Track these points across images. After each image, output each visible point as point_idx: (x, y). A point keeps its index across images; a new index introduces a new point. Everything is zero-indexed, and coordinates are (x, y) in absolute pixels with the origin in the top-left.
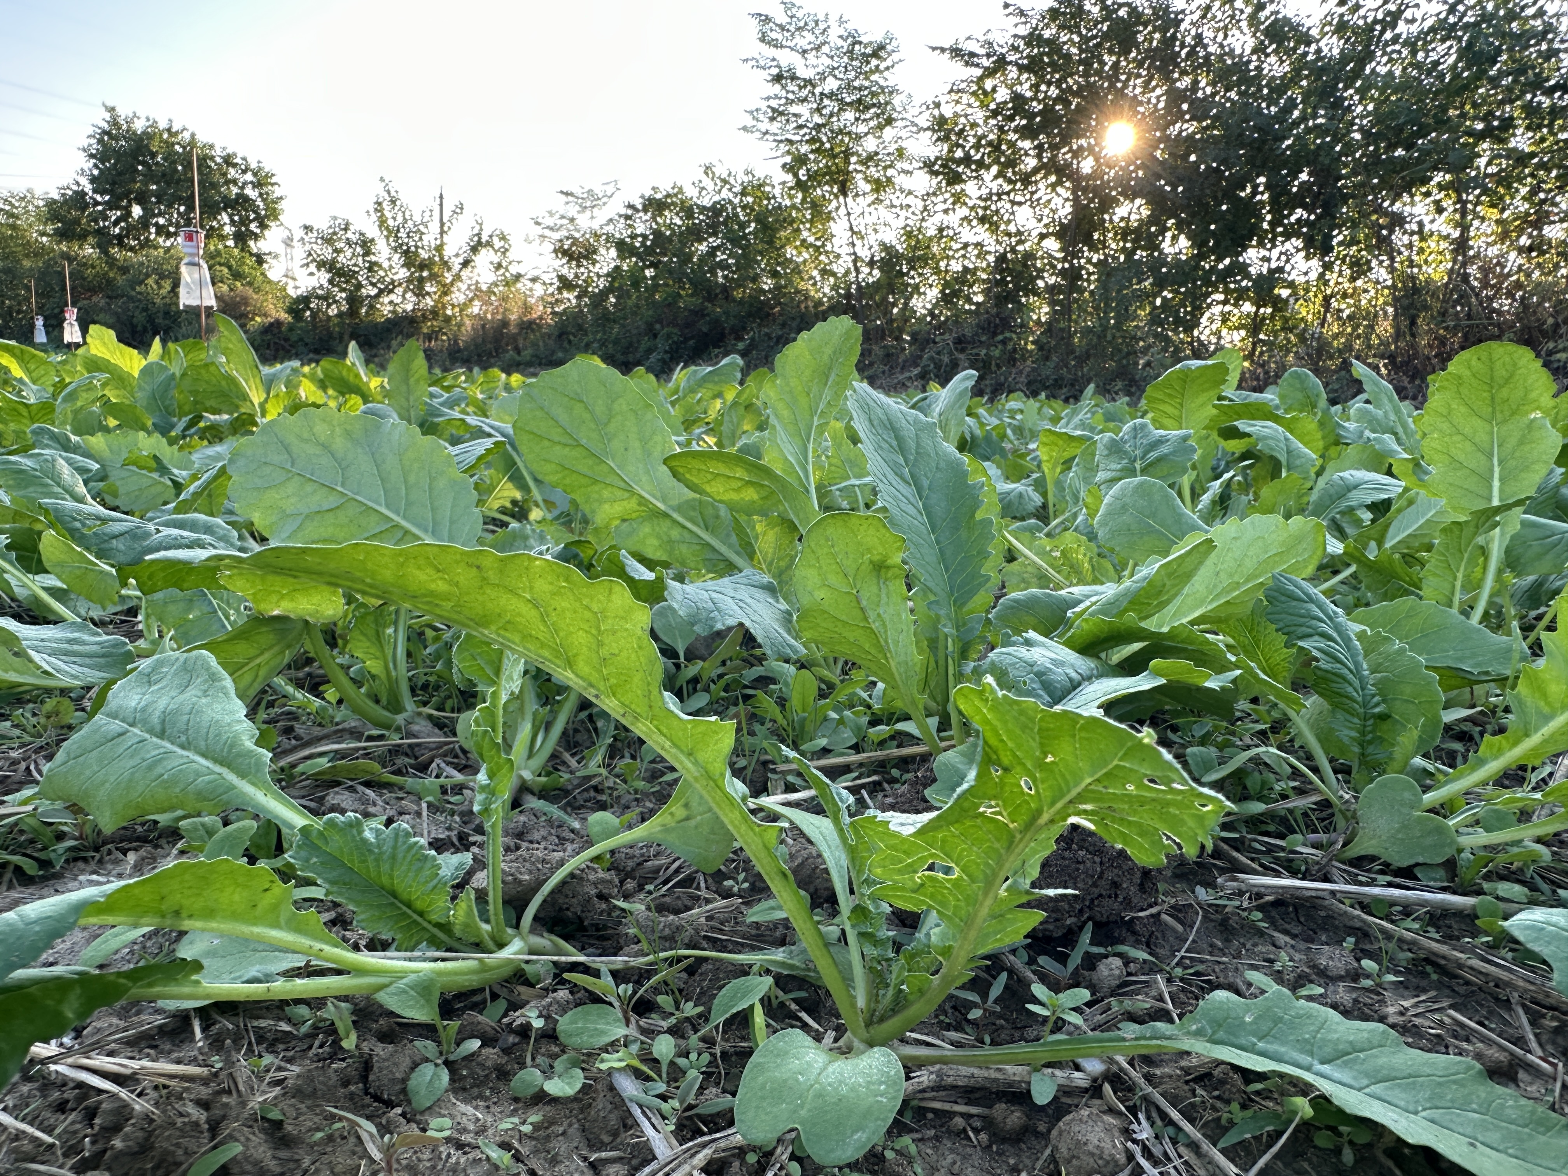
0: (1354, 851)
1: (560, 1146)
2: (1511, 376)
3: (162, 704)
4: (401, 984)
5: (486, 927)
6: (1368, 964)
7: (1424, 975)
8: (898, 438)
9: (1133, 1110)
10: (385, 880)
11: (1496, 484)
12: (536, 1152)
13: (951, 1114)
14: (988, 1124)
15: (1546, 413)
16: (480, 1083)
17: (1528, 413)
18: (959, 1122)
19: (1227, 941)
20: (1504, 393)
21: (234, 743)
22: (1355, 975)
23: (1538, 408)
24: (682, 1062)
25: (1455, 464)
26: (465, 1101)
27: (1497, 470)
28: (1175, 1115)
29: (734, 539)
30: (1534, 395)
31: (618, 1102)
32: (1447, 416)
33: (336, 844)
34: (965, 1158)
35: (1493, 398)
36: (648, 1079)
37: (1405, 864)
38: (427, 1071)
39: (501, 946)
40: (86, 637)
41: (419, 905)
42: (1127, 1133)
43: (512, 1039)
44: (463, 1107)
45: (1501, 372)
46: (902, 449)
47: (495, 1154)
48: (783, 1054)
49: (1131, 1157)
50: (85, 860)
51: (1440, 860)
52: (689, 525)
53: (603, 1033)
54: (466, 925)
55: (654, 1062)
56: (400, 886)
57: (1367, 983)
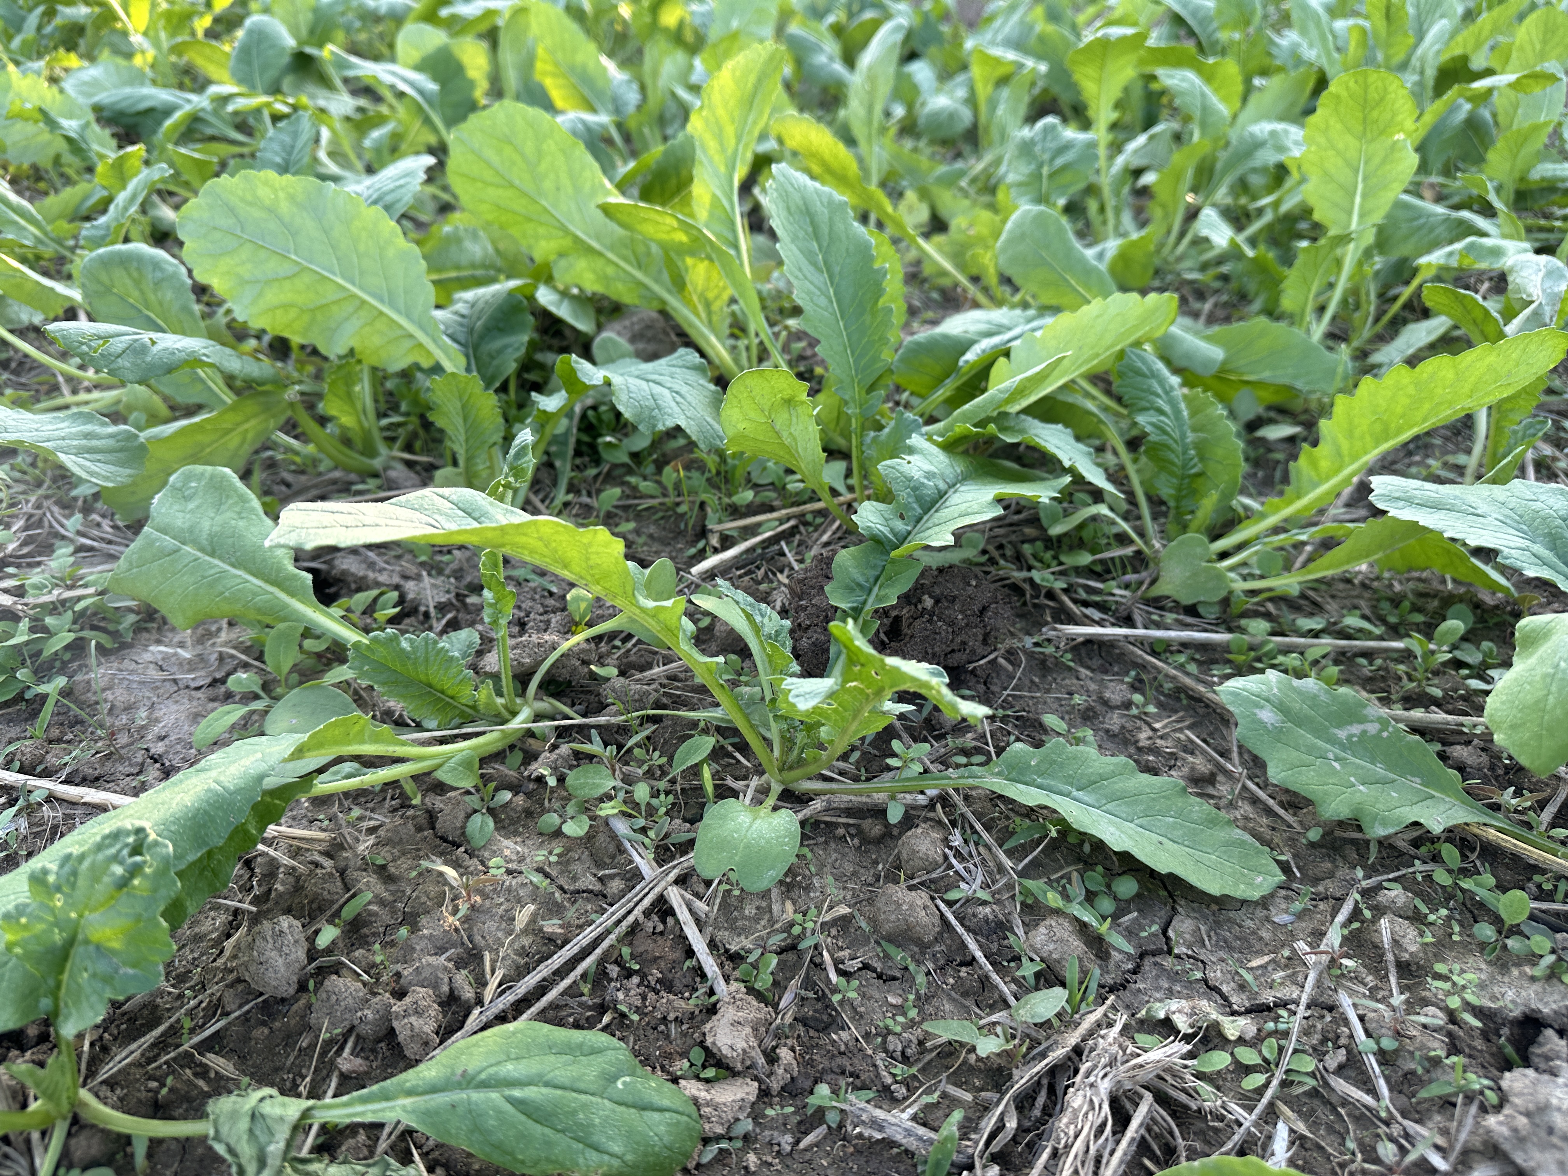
0: (1156, 591)
1: (577, 868)
2: (1382, 99)
3: (206, 525)
4: (452, 763)
5: (500, 701)
6: (1138, 698)
7: (1179, 699)
8: (813, 223)
9: (954, 824)
10: (422, 677)
11: (1358, 200)
12: (561, 873)
13: (836, 825)
14: (860, 832)
15: (1409, 134)
16: (513, 822)
17: (1392, 134)
18: (841, 831)
19: (1044, 676)
20: (1375, 114)
21: (280, 569)
22: (1128, 705)
23: (1402, 130)
24: (655, 802)
25: (1327, 176)
26: (507, 837)
27: (1360, 186)
28: (979, 827)
29: (666, 276)
30: (1400, 118)
31: (614, 836)
32: (1326, 131)
33: (381, 652)
34: (844, 855)
35: (1365, 119)
36: (630, 816)
37: (1190, 602)
38: (477, 819)
39: (514, 714)
40: (98, 429)
41: (450, 692)
42: (946, 841)
43: (532, 786)
44: (506, 842)
45: (1373, 95)
46: (816, 235)
47: (536, 878)
48: (723, 817)
49: (946, 857)
50: (146, 630)
51: (1216, 599)
52: (622, 264)
53: (598, 786)
54: (487, 705)
55: (636, 805)
56: (434, 681)
57: (1134, 711)
